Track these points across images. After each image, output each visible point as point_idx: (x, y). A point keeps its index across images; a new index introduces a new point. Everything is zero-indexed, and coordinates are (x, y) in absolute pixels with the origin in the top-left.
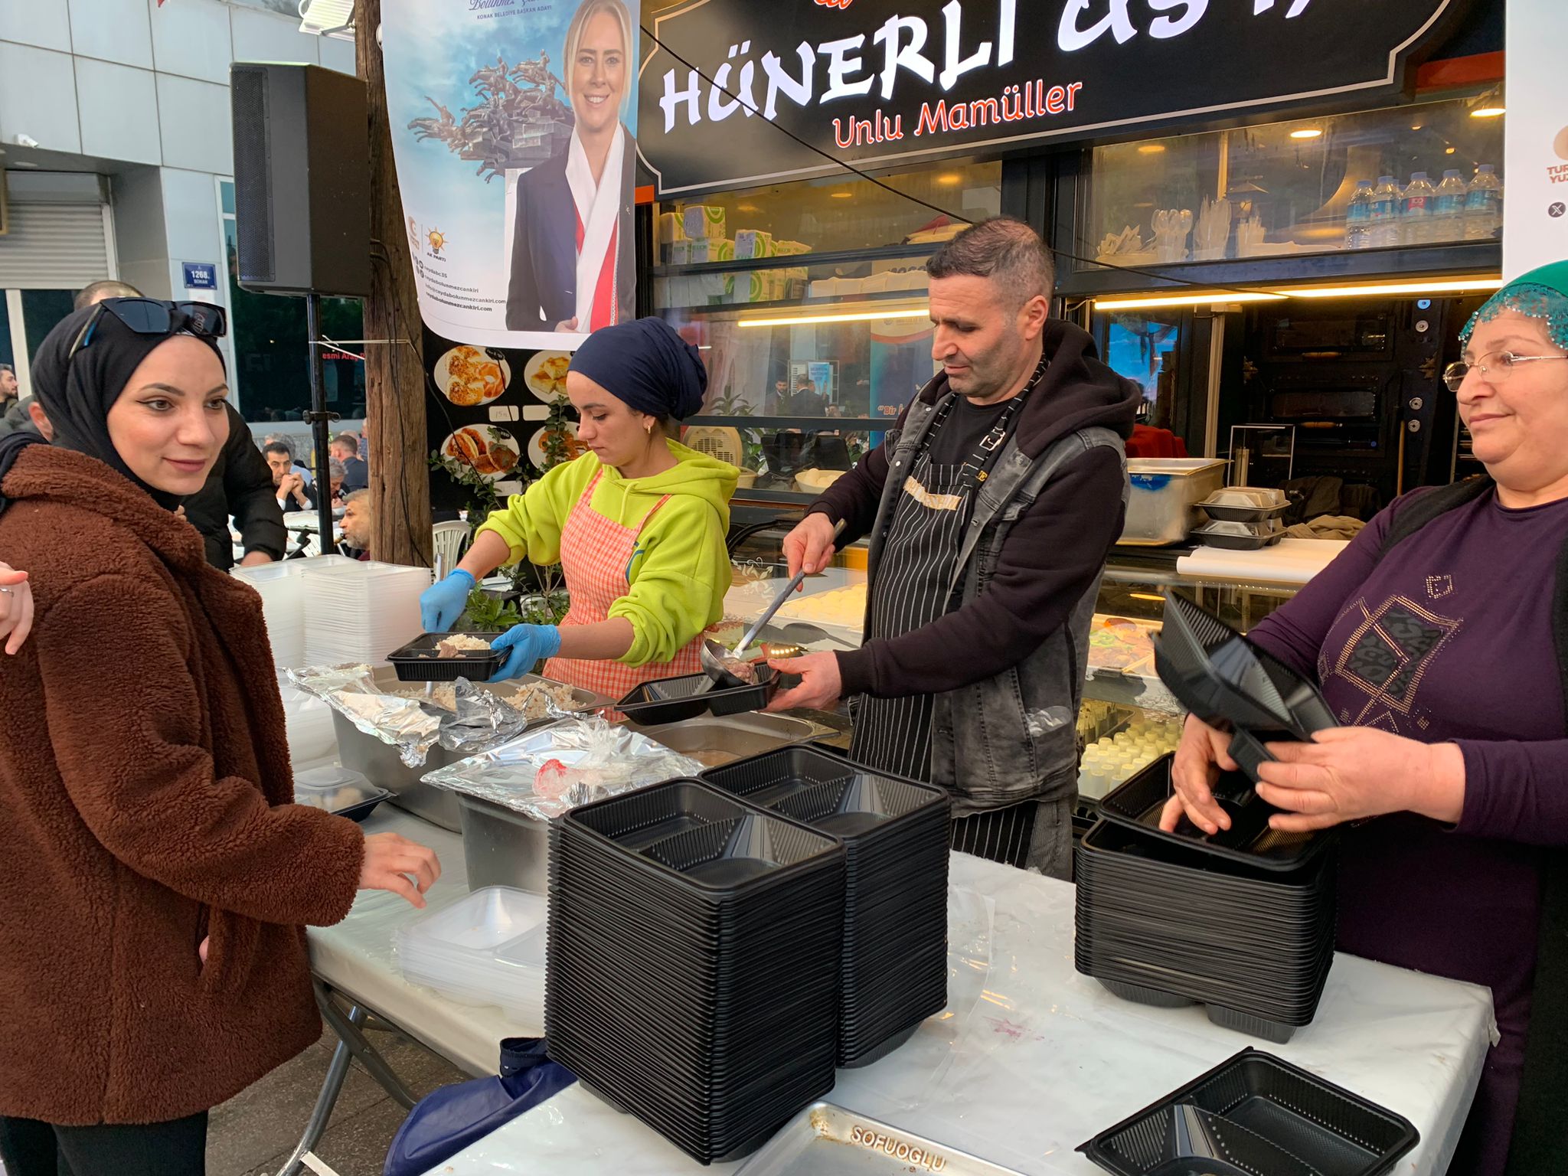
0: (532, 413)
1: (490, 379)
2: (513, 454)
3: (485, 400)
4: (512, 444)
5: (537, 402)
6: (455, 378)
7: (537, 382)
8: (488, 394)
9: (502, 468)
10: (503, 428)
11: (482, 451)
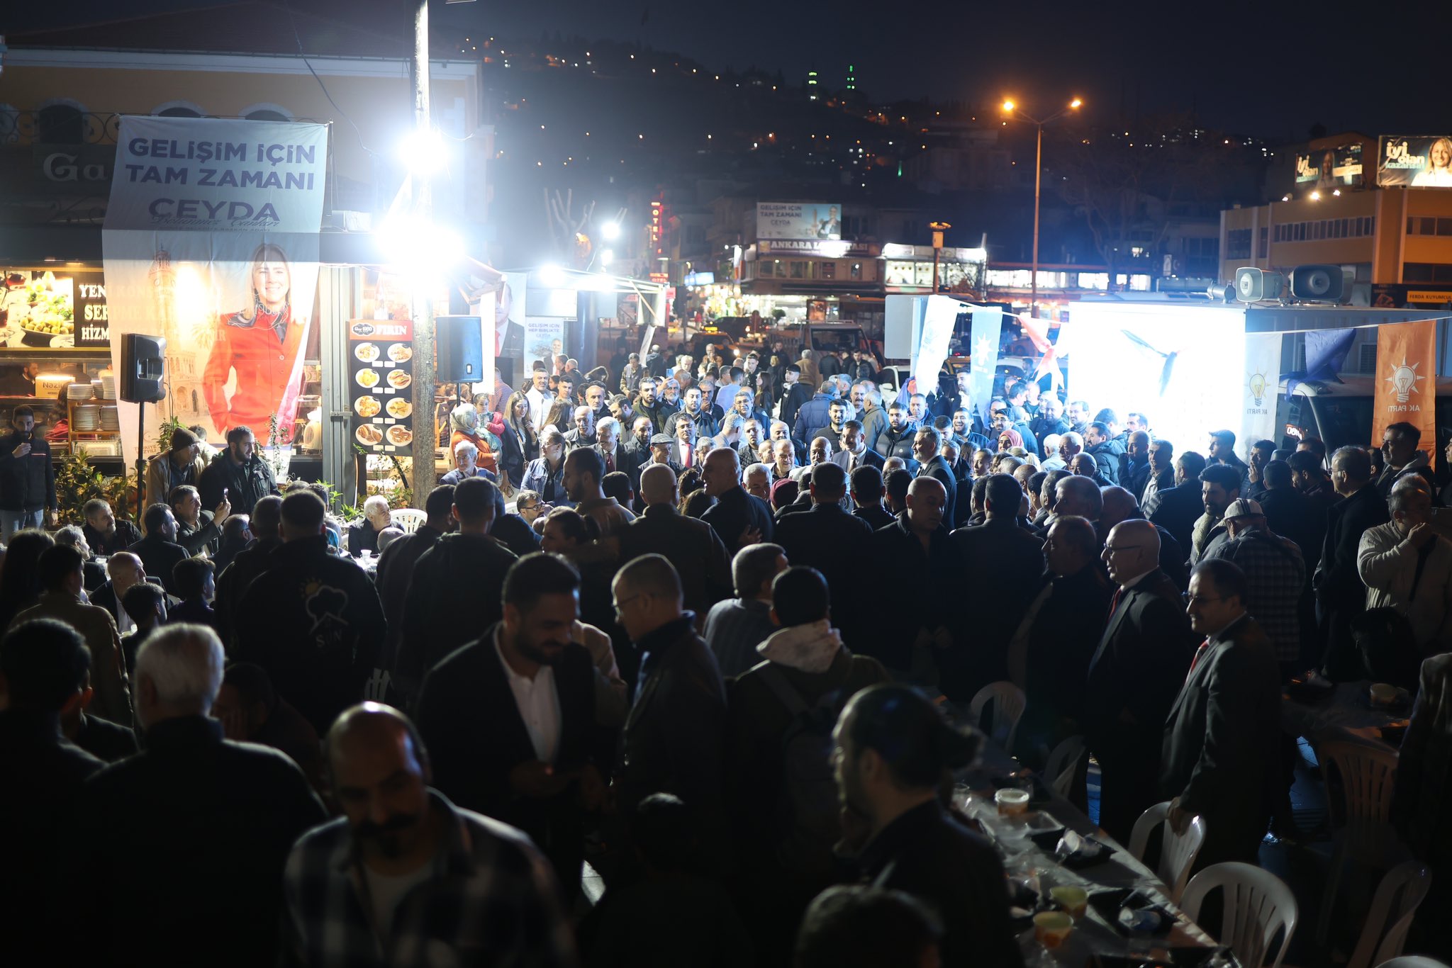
0: (388, 421)
1: (374, 408)
2: (380, 435)
3: (372, 415)
4: (380, 432)
5: (391, 417)
6: (362, 407)
7: (390, 410)
8: (373, 413)
9: (377, 440)
10: (377, 426)
11: (370, 433)
